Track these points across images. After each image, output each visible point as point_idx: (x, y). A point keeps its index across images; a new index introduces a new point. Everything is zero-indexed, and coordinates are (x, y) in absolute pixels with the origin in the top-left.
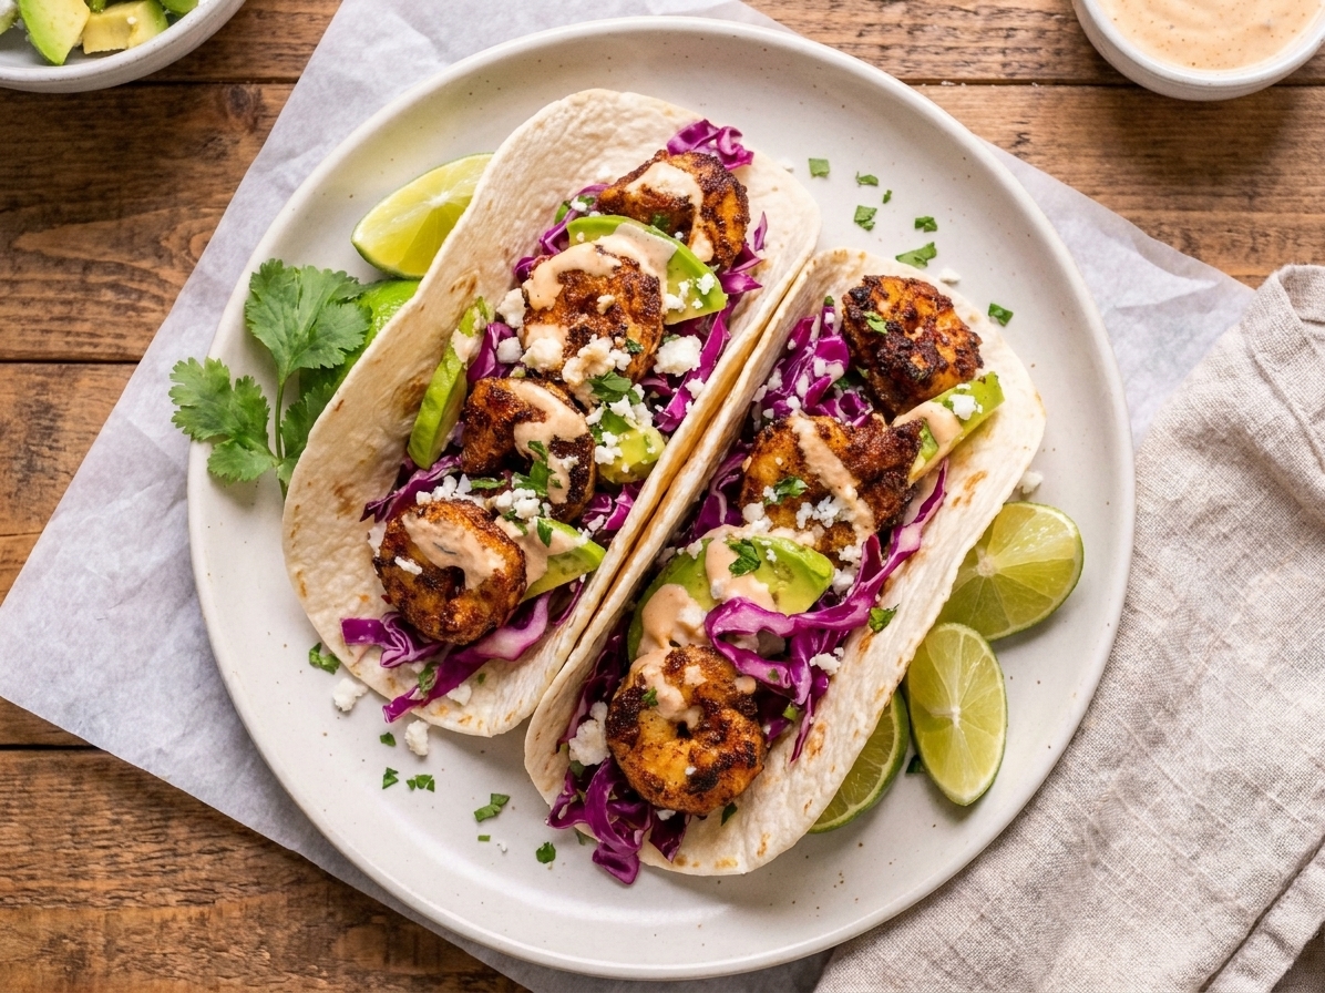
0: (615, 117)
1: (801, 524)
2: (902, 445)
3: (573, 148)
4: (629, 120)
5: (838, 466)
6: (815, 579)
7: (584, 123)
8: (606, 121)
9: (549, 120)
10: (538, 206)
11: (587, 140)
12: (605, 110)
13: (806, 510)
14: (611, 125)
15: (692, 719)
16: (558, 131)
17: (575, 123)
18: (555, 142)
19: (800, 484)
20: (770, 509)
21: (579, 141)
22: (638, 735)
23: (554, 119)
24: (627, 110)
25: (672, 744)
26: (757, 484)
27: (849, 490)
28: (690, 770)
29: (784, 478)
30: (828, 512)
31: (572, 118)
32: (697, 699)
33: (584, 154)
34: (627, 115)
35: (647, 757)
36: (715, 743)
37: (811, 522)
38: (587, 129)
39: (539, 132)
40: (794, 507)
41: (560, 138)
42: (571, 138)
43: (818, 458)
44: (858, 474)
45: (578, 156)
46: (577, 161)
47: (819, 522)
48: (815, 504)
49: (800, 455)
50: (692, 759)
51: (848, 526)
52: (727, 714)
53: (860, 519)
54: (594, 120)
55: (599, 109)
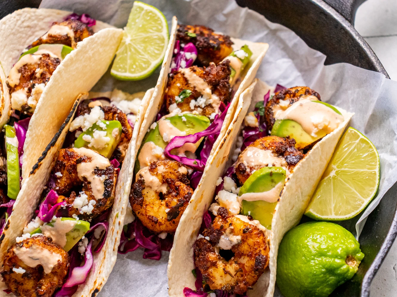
0: (36, 19)
1: (192, 108)
2: (224, 69)
3: (20, 32)
4: (43, 19)
5: (202, 81)
6: (203, 123)
7: (23, 22)
8: (33, 20)
9: (7, 21)
10: (10, 56)
11: (26, 29)
12: (32, 16)
13: (193, 103)
14: (35, 22)
15: (164, 190)
16: (12, 26)
17: (19, 22)
18: (12, 30)
19: (189, 91)
20: (180, 105)
21: (23, 29)
22: (143, 201)
23: (10, 21)
24: (41, 15)
25: (158, 202)
26: (172, 97)
27: (208, 90)
28: (168, 210)
29: (182, 92)
30: (201, 101)
31: (17, 20)
32: (165, 181)
33: (26, 35)
34: (41, 17)
35: (148, 208)
36: (176, 196)
37: (196, 107)
38: (25, 24)
39: (4, 26)
40: (188, 103)
41: (14, 28)
42: (18, 28)
43: (194, 80)
44: (210, 83)
45: (24, 35)
46: (23, 38)
47: (199, 107)
48: (196, 100)
49: (186, 80)
50: (167, 206)
51: (210, 106)
52: (178, 183)
53: (214, 101)
54: (28, 20)
55: (28, 15)
